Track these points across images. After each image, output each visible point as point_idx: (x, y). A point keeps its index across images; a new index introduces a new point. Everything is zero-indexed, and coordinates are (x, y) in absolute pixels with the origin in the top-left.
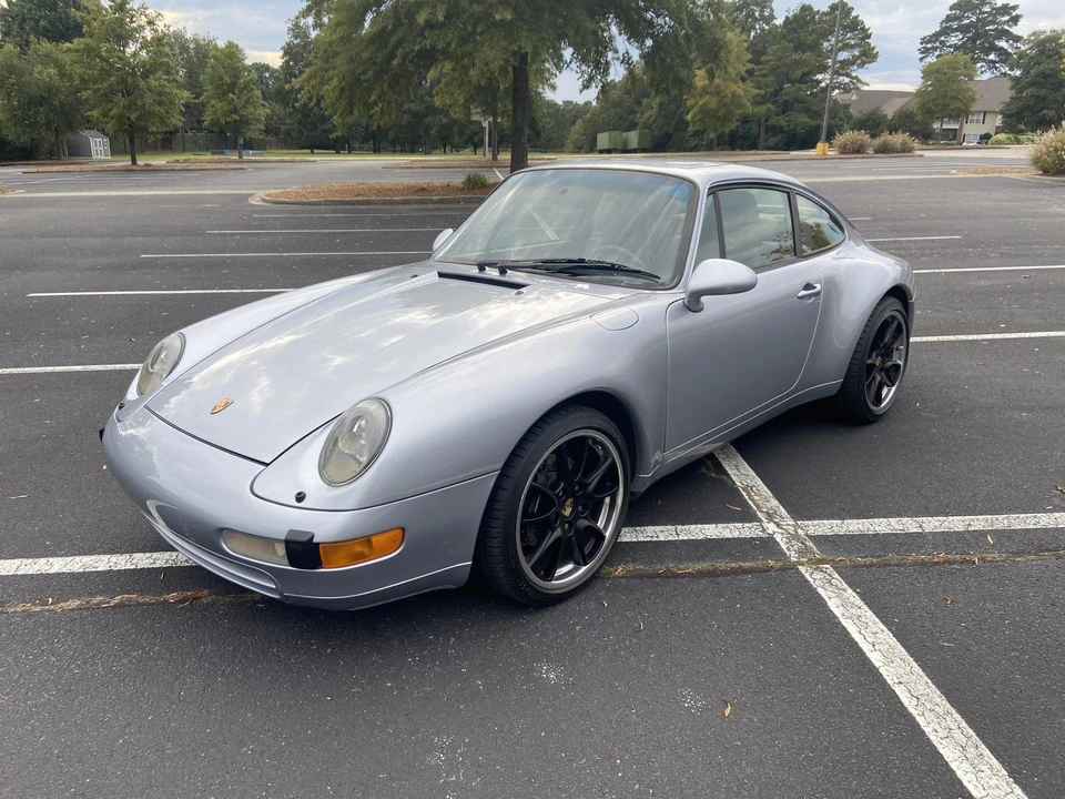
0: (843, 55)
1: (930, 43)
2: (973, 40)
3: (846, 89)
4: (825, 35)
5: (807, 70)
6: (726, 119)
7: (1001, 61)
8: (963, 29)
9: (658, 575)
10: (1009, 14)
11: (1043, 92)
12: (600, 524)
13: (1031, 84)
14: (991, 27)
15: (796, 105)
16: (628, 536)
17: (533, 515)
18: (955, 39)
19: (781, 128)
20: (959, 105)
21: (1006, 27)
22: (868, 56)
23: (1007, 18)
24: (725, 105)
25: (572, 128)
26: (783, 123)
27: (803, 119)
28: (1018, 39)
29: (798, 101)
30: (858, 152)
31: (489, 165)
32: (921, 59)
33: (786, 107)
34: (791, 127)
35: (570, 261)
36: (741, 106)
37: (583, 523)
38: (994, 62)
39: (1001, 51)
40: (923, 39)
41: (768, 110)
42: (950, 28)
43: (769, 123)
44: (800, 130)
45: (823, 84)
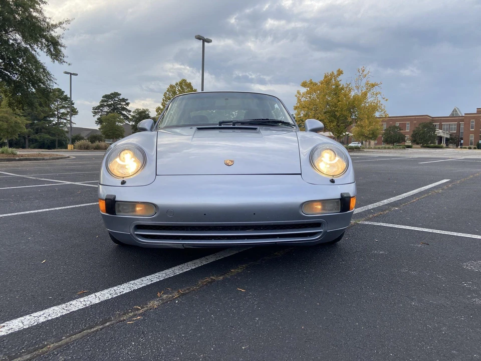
0: (62, 111)
1: (96, 110)
2: (113, 110)
5: (46, 115)
6: (12, 133)
7: (125, 119)
8: (109, 106)
10: (125, 102)
14: (119, 106)
15: (43, 130)
18: (106, 109)
20: (119, 133)
21: (125, 107)
22: (74, 112)
23: (124, 103)
24: (11, 126)
26: (38, 138)
27: (48, 136)
28: (130, 111)
29: (43, 128)
30: (87, 149)
33: (37, 131)
34: (41, 140)
36: (20, 128)
39: (124, 115)
40: (93, 108)
41: (30, 131)
42: (103, 104)
43: (31, 137)
44: (46, 141)
45: (54, 122)
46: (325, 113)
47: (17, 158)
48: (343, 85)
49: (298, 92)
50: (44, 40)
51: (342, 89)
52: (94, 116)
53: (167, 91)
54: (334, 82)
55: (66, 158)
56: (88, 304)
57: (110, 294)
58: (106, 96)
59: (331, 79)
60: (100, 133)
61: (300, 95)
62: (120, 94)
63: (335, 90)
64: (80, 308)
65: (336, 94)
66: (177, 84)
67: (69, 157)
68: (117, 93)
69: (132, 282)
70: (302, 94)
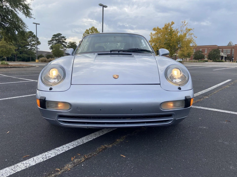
0: (33, 42)
1: (50, 42)
2: (58, 42)
4: (28, 38)
5: (25, 45)
6: (9, 54)
7: (64, 47)
8: (56, 40)
10: (64, 38)
14: (61, 40)
18: (55, 42)
20: (61, 54)
21: (64, 41)
22: (39, 43)
23: (64, 39)
24: (8, 50)
26: (21, 56)
27: (26, 55)
28: (66, 43)
29: (24, 51)
30: (45, 62)
33: (21, 53)
34: (23, 57)
36: (12, 51)
39: (63, 45)
40: (49, 41)
41: (17, 53)
42: (53, 39)
43: (18, 56)
44: (25, 58)
45: (29, 48)
46: (165, 44)
47: (9, 67)
48: (174, 30)
49: (151, 34)
50: (21, 6)
51: (174, 32)
52: (49, 45)
53: (85, 33)
54: (169, 28)
55: (34, 66)
56: (28, 166)
57: (43, 158)
58: (54, 35)
59: (168, 27)
60: (52, 54)
61: (152, 35)
62: (62, 34)
63: (170, 32)
64: (23, 169)
65: (170, 34)
66: (90, 29)
67: (35, 66)
68: (60, 34)
69: (57, 149)
70: (153, 34)
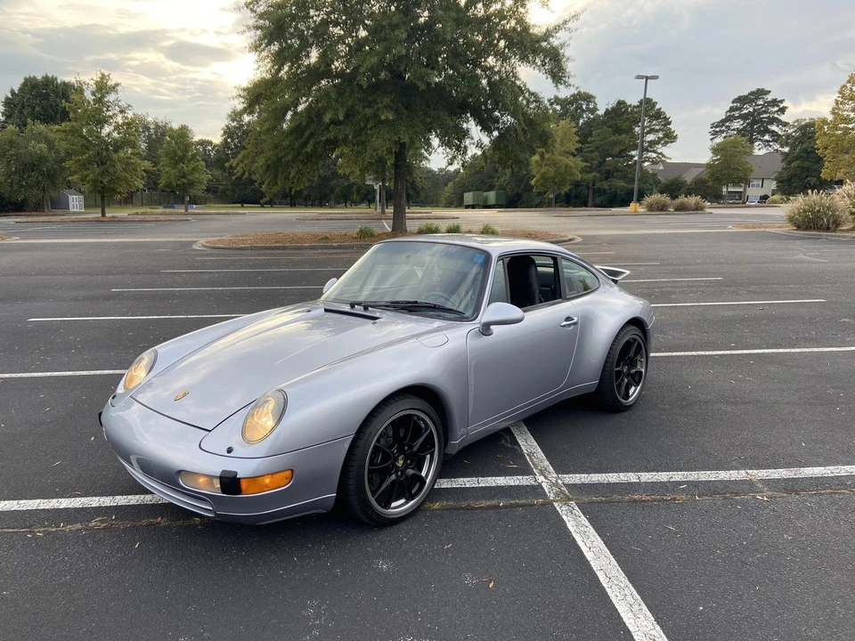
0: (650, 137)
1: (718, 128)
2: (751, 125)
3: (654, 163)
4: (636, 122)
5: (624, 147)
6: (561, 184)
7: (773, 141)
8: (744, 117)
9: (463, 508)
10: (778, 106)
11: (807, 164)
12: (423, 474)
13: (797, 158)
14: (764, 116)
15: (616, 173)
16: (445, 484)
17: (377, 465)
18: (737, 124)
19: (605, 190)
20: (740, 174)
21: (776, 116)
22: (670, 137)
23: (776, 109)
24: (560, 174)
25: (445, 189)
26: (606, 187)
27: (621, 183)
28: (785, 124)
29: (617, 170)
30: (662, 210)
31: (378, 217)
32: (712, 139)
33: (608, 175)
34: (612, 190)
35: (409, 303)
36: (572, 174)
37: (410, 472)
38: (768, 141)
39: (773, 133)
40: (713, 124)
41: (594, 176)
42: (733, 116)
43: (597, 186)
44: (619, 192)
45: (636, 158)
53: (849, 82)
58: (739, 100)
62: (770, 92)
68: (763, 90)
